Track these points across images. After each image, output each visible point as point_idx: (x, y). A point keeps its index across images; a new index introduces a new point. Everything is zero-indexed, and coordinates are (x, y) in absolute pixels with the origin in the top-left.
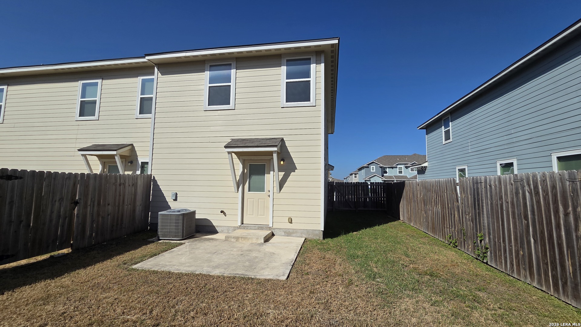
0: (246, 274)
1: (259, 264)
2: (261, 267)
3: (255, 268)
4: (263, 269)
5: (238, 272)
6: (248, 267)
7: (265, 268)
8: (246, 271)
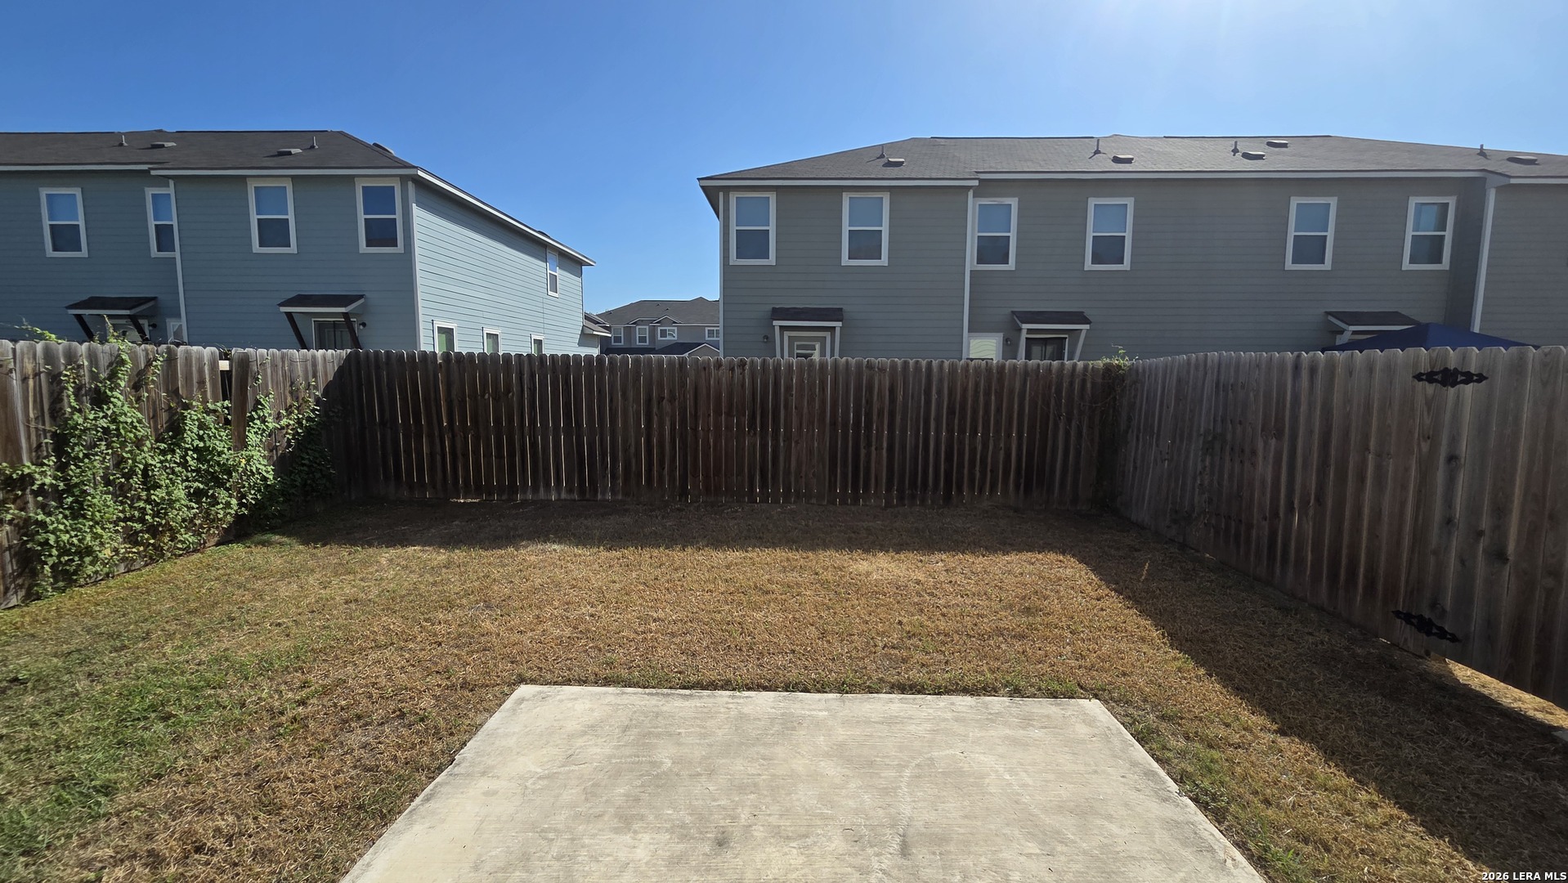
0: (654, 701)
1: (610, 757)
2: (600, 740)
3: (626, 729)
4: (592, 726)
5: (687, 703)
6: (658, 736)
7: (584, 733)
8: (657, 715)
